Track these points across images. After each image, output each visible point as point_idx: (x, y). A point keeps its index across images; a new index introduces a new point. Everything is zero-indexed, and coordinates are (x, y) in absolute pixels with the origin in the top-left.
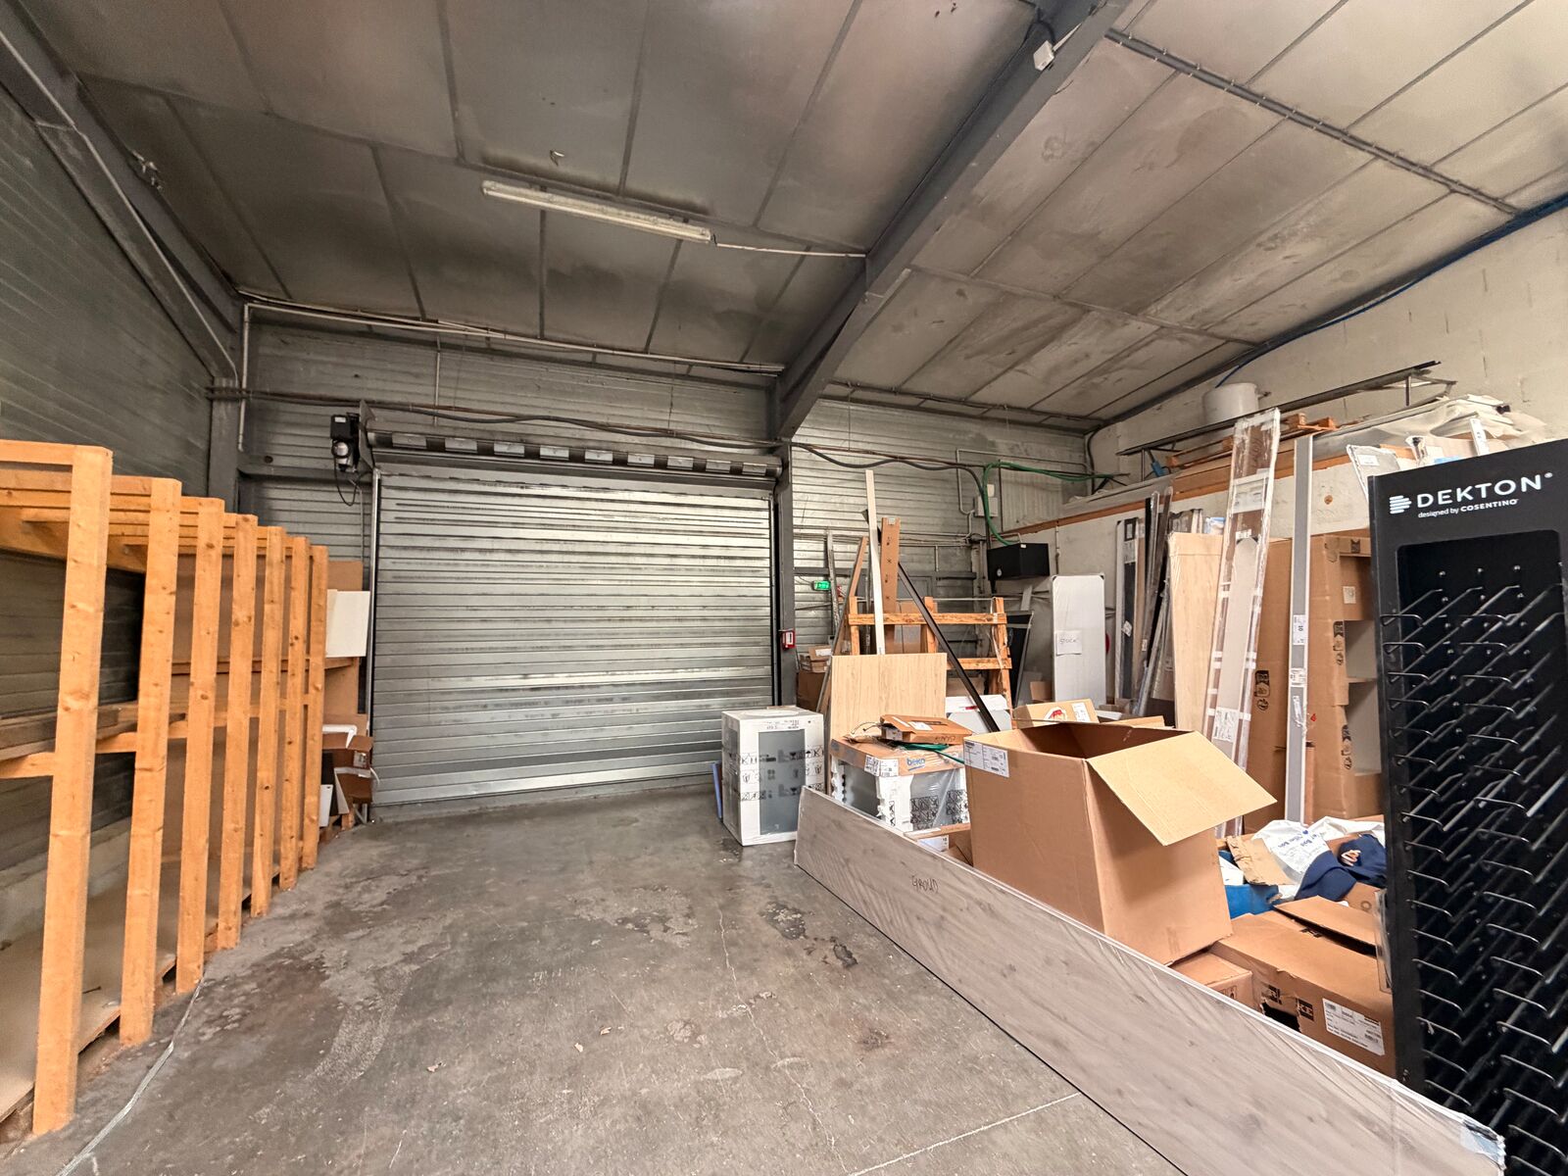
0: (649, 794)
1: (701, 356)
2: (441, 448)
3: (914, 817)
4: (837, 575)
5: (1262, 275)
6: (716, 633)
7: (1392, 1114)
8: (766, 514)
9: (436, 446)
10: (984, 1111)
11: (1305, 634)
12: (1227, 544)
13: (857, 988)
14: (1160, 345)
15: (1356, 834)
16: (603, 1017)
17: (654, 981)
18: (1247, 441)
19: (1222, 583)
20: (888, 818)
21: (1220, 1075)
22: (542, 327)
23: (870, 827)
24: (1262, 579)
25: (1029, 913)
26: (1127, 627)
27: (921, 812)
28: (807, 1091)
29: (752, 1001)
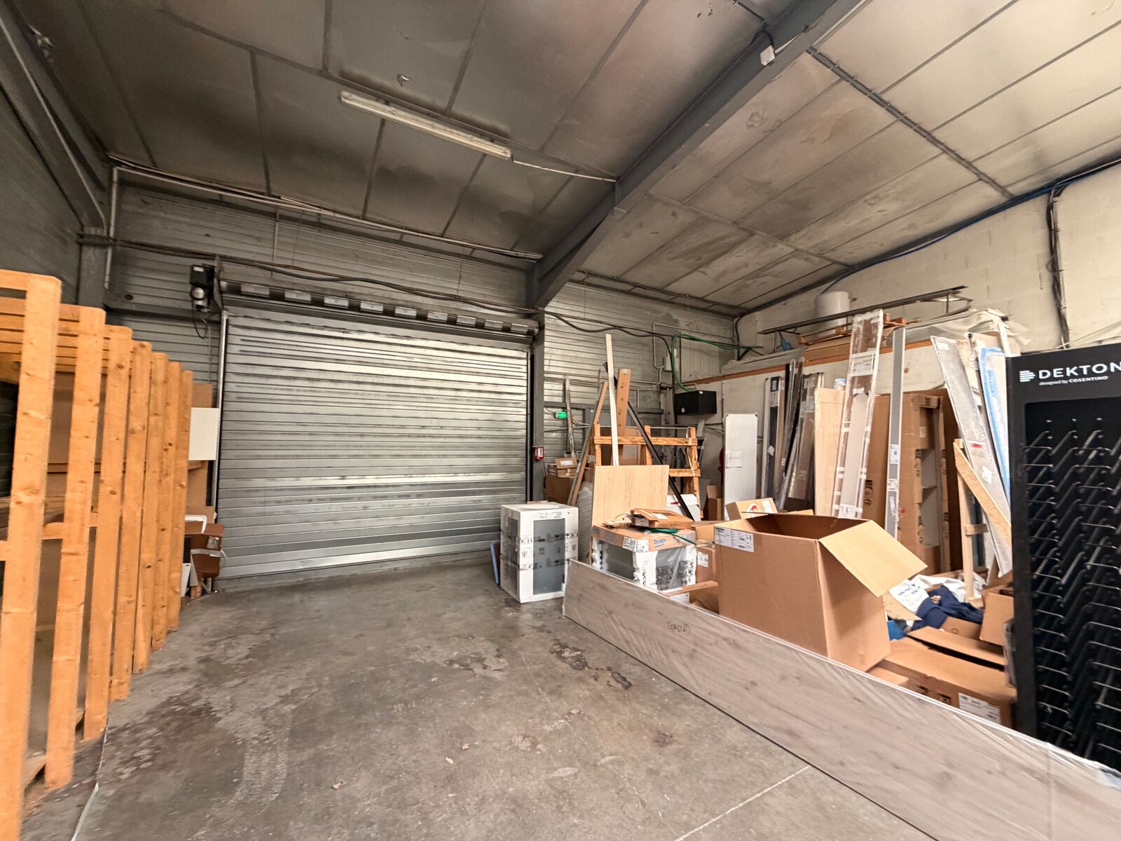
0: (435, 567)
1: (483, 243)
2: (281, 297)
3: (658, 580)
4: (572, 408)
5: (863, 221)
6: (489, 448)
7: (1049, 766)
8: (524, 362)
9: (277, 296)
10: (753, 783)
11: (898, 457)
12: (847, 396)
13: (638, 703)
14: (793, 261)
15: (935, 585)
16: (459, 736)
17: (489, 707)
18: (861, 330)
19: (844, 422)
20: (642, 581)
21: (922, 748)
22: (365, 210)
23: (631, 588)
24: (871, 420)
25: (768, 645)
26: (771, 450)
27: (664, 575)
28: (630, 780)
29: (567, 717)
